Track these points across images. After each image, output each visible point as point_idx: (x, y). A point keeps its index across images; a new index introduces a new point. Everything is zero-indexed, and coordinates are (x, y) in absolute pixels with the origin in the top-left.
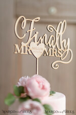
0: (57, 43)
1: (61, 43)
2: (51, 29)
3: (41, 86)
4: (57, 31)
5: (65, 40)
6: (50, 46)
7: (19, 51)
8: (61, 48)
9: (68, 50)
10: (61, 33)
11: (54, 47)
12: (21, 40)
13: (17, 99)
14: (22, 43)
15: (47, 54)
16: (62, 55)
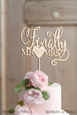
0: (55, 45)
1: (59, 44)
2: (50, 34)
3: (41, 79)
4: (55, 36)
5: (62, 43)
6: (49, 48)
7: (25, 53)
8: (58, 49)
9: (64, 50)
10: (58, 37)
11: (52, 48)
12: (26, 45)
13: (24, 88)
14: (27, 47)
15: (47, 54)
16: (59, 55)
